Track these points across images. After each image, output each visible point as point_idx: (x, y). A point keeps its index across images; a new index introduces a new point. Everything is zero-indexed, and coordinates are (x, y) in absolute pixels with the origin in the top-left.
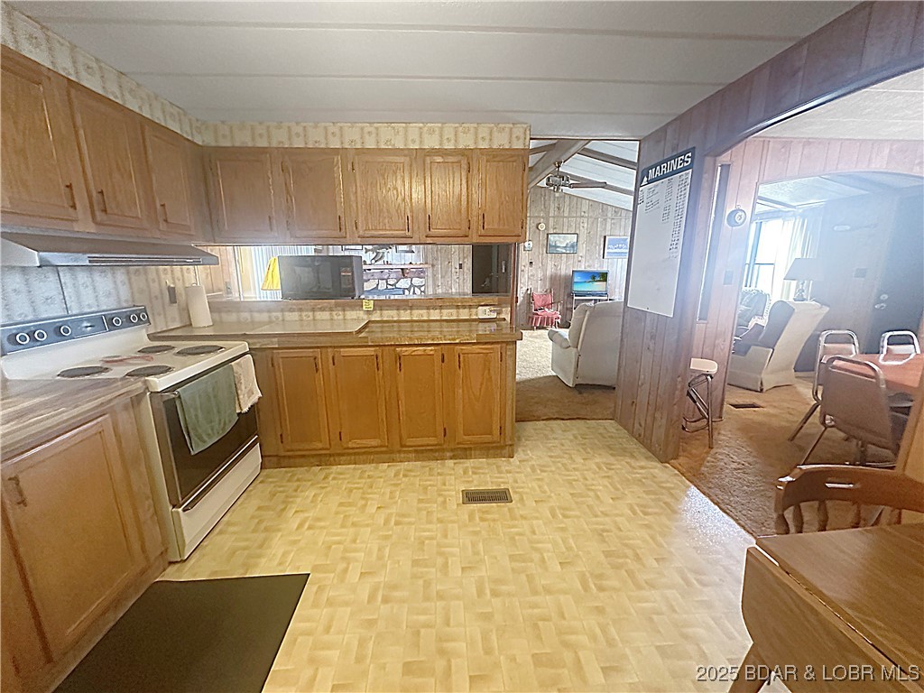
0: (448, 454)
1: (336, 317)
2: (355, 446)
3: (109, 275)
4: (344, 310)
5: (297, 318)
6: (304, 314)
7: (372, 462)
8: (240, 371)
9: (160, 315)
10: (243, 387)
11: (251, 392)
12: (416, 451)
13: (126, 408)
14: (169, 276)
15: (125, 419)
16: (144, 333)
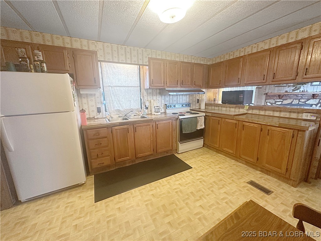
0: (259, 169)
1: (236, 110)
2: (225, 150)
3: (186, 96)
4: (239, 109)
5: (218, 109)
6: (227, 108)
7: (230, 158)
8: (199, 119)
9: (194, 105)
10: (199, 123)
11: (201, 126)
12: (246, 162)
13: (175, 120)
14: (198, 97)
15: (174, 122)
16: (189, 109)
